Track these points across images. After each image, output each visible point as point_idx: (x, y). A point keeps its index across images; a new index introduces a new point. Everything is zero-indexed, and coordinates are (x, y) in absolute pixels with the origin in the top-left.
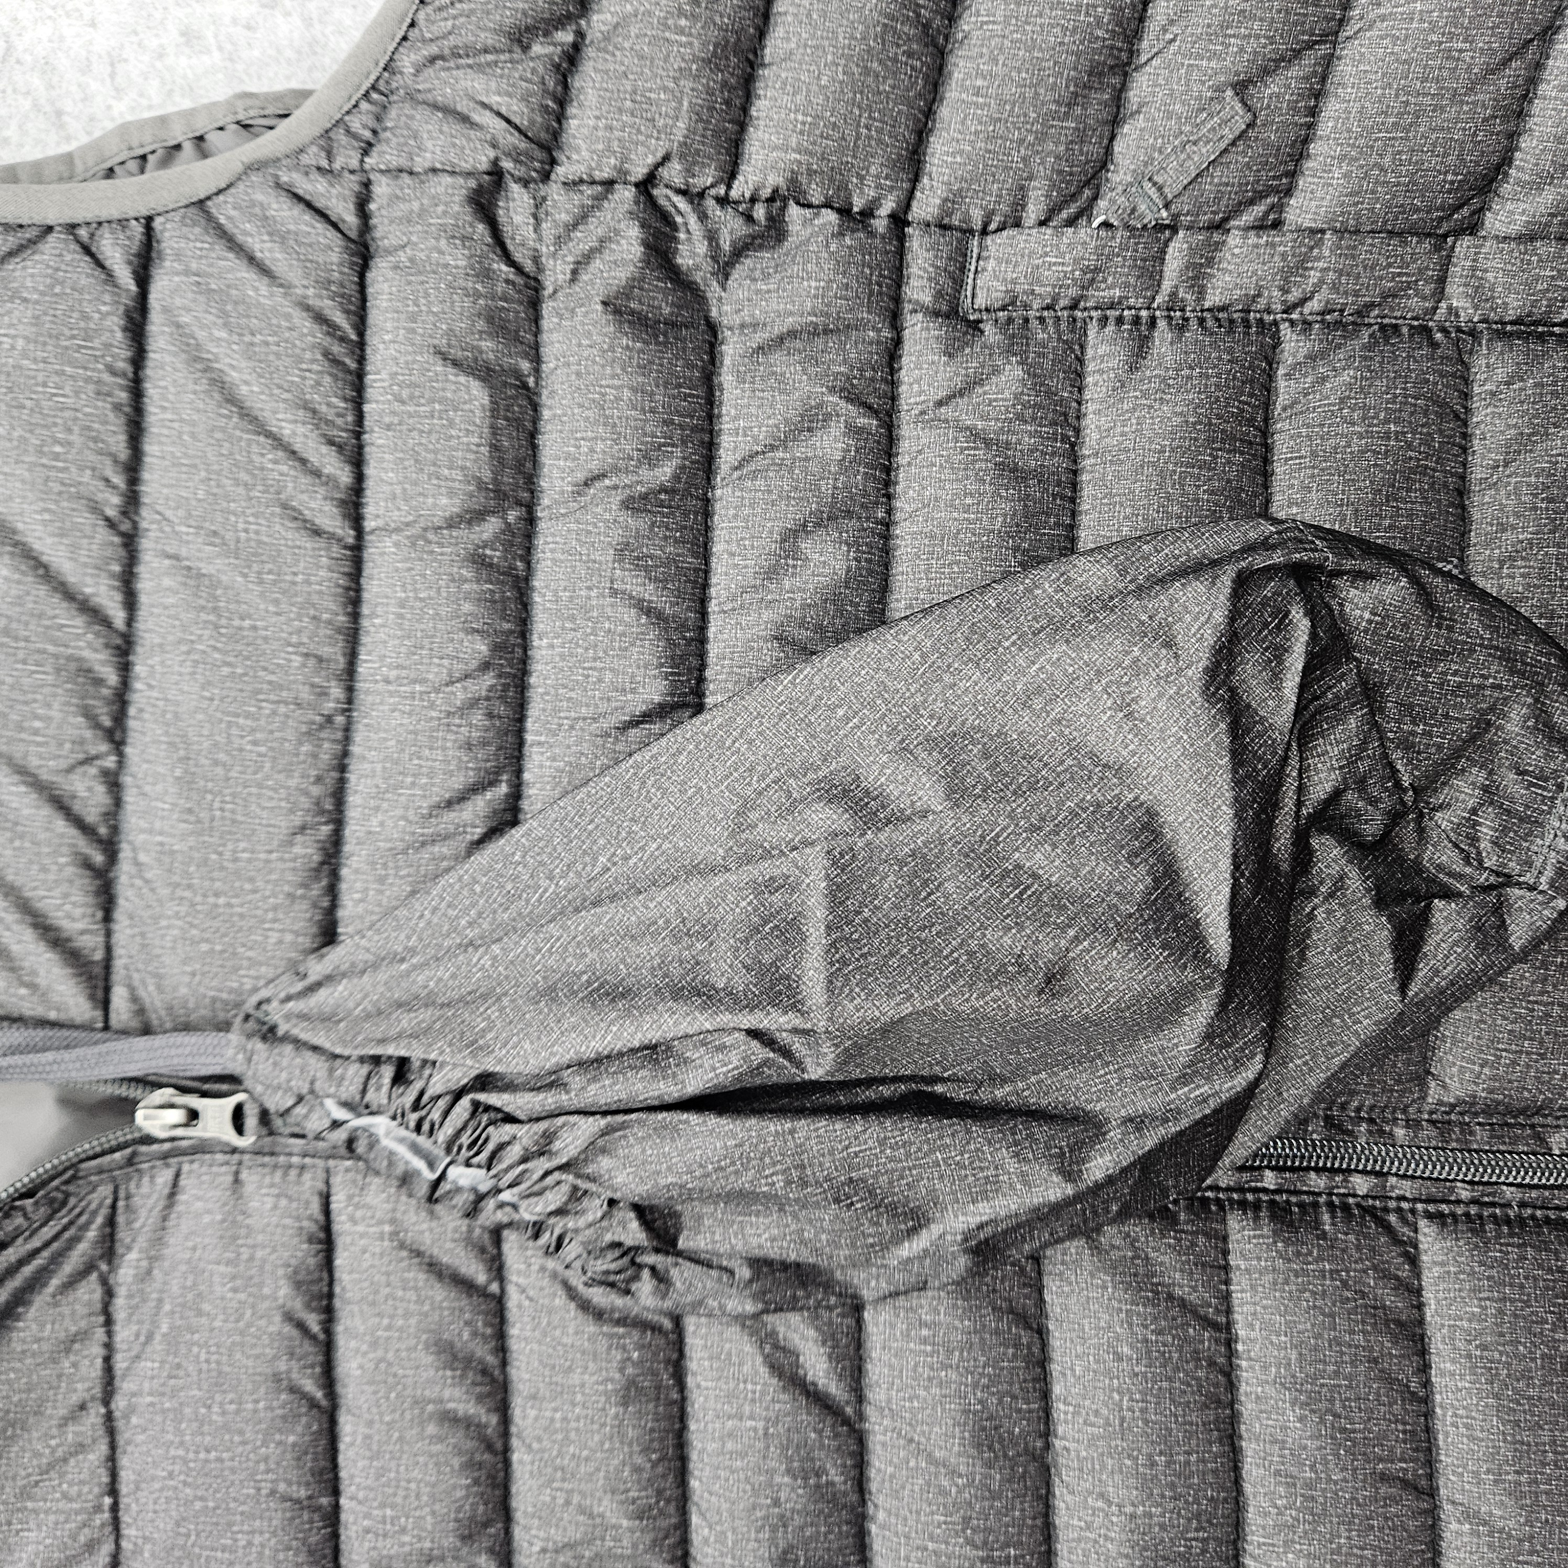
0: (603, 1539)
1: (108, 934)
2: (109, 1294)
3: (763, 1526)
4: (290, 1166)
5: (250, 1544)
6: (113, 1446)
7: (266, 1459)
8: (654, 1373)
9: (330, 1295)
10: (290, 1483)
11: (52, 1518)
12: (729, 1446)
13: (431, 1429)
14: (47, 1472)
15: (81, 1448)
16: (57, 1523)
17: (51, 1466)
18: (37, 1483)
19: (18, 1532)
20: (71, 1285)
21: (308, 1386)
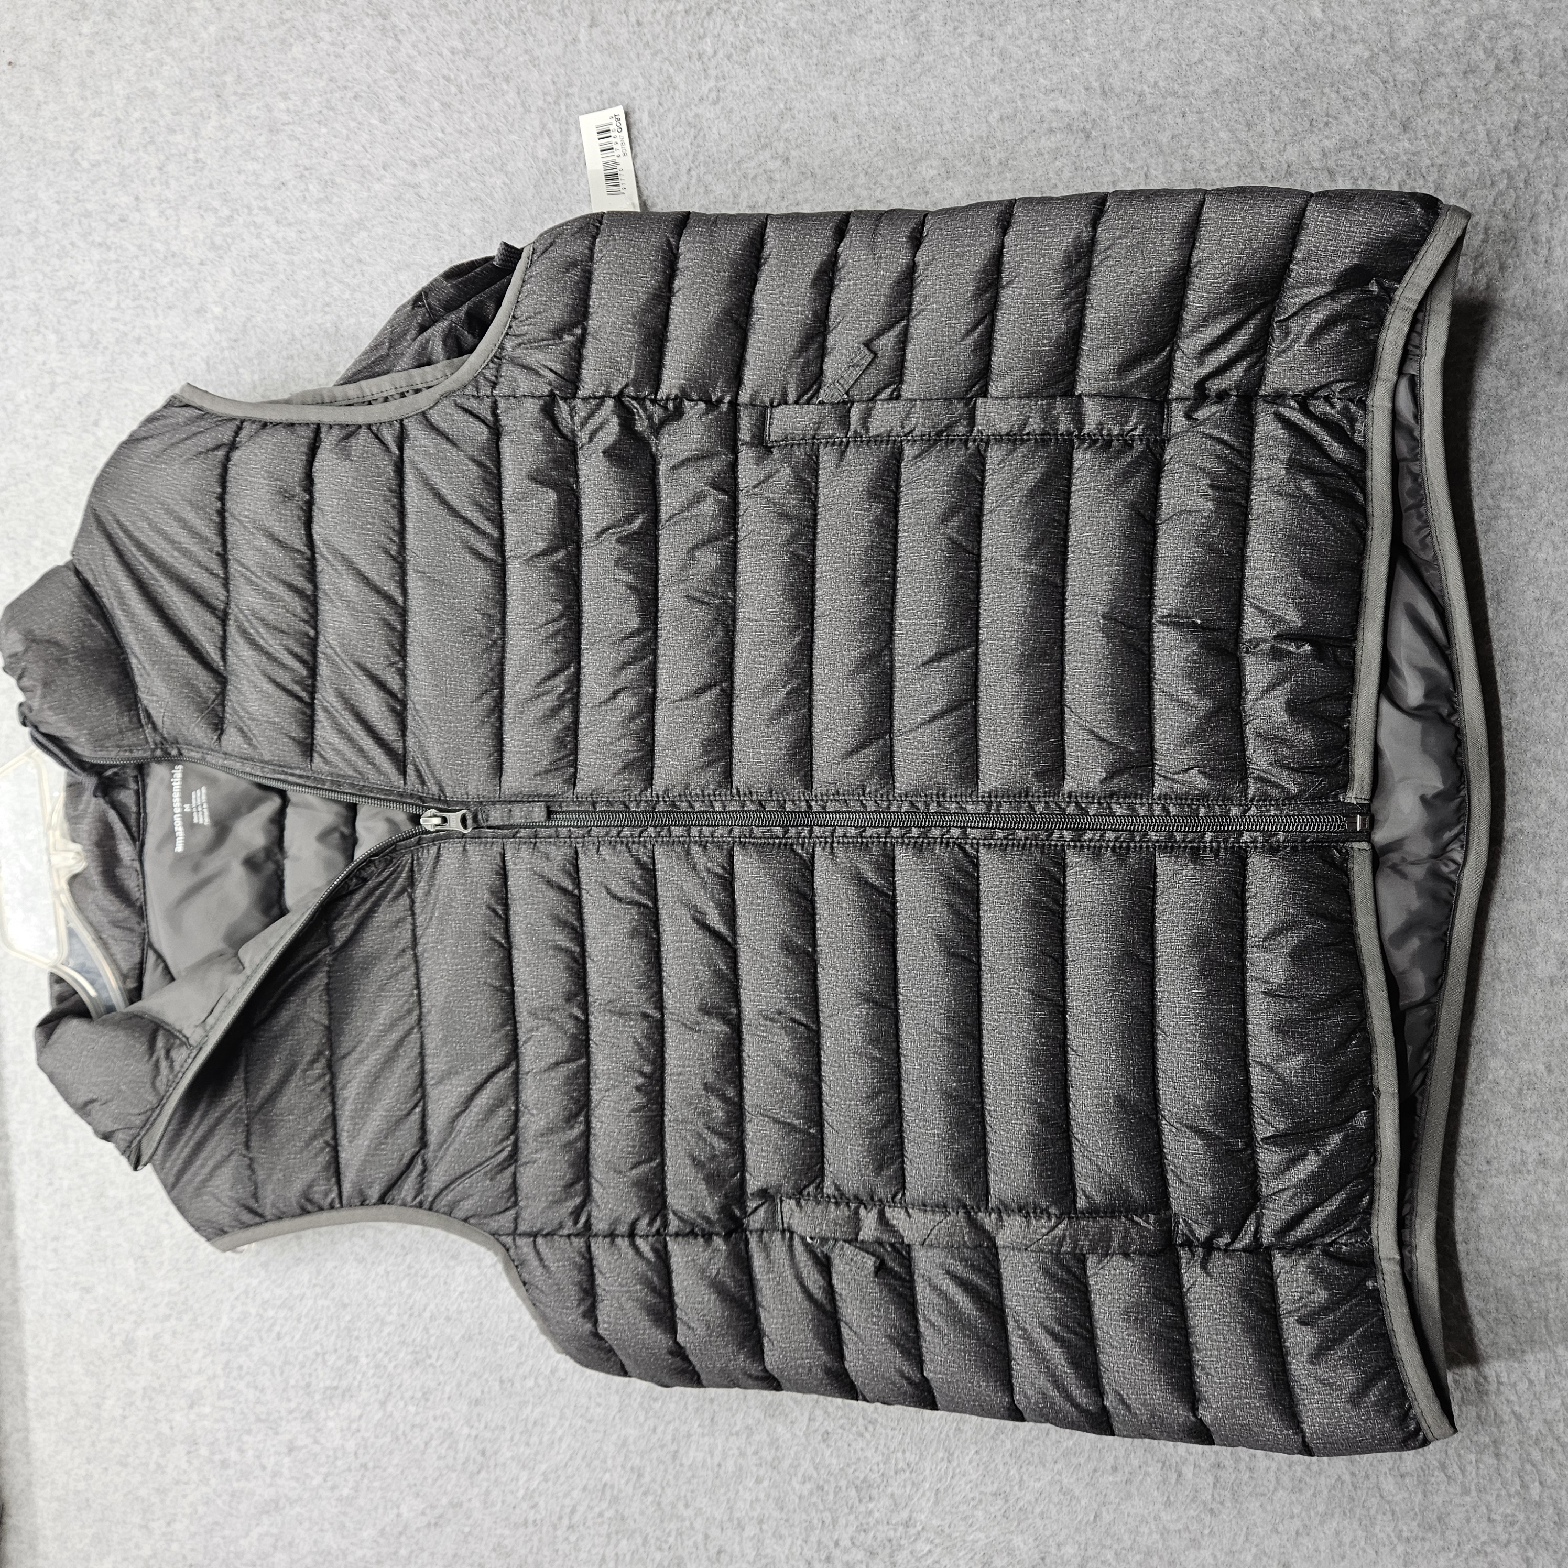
0: (625, 998)
1: (404, 742)
2: (413, 902)
3: (692, 988)
4: (487, 842)
5: (477, 1004)
6: (417, 968)
7: (482, 968)
8: (646, 925)
9: (507, 897)
10: (492, 979)
11: (393, 999)
12: (677, 954)
13: (551, 953)
14: (390, 979)
15: (404, 969)
16: (395, 1001)
17: (391, 977)
18: (386, 984)
19: (379, 1006)
20: (396, 898)
21: (499, 937)
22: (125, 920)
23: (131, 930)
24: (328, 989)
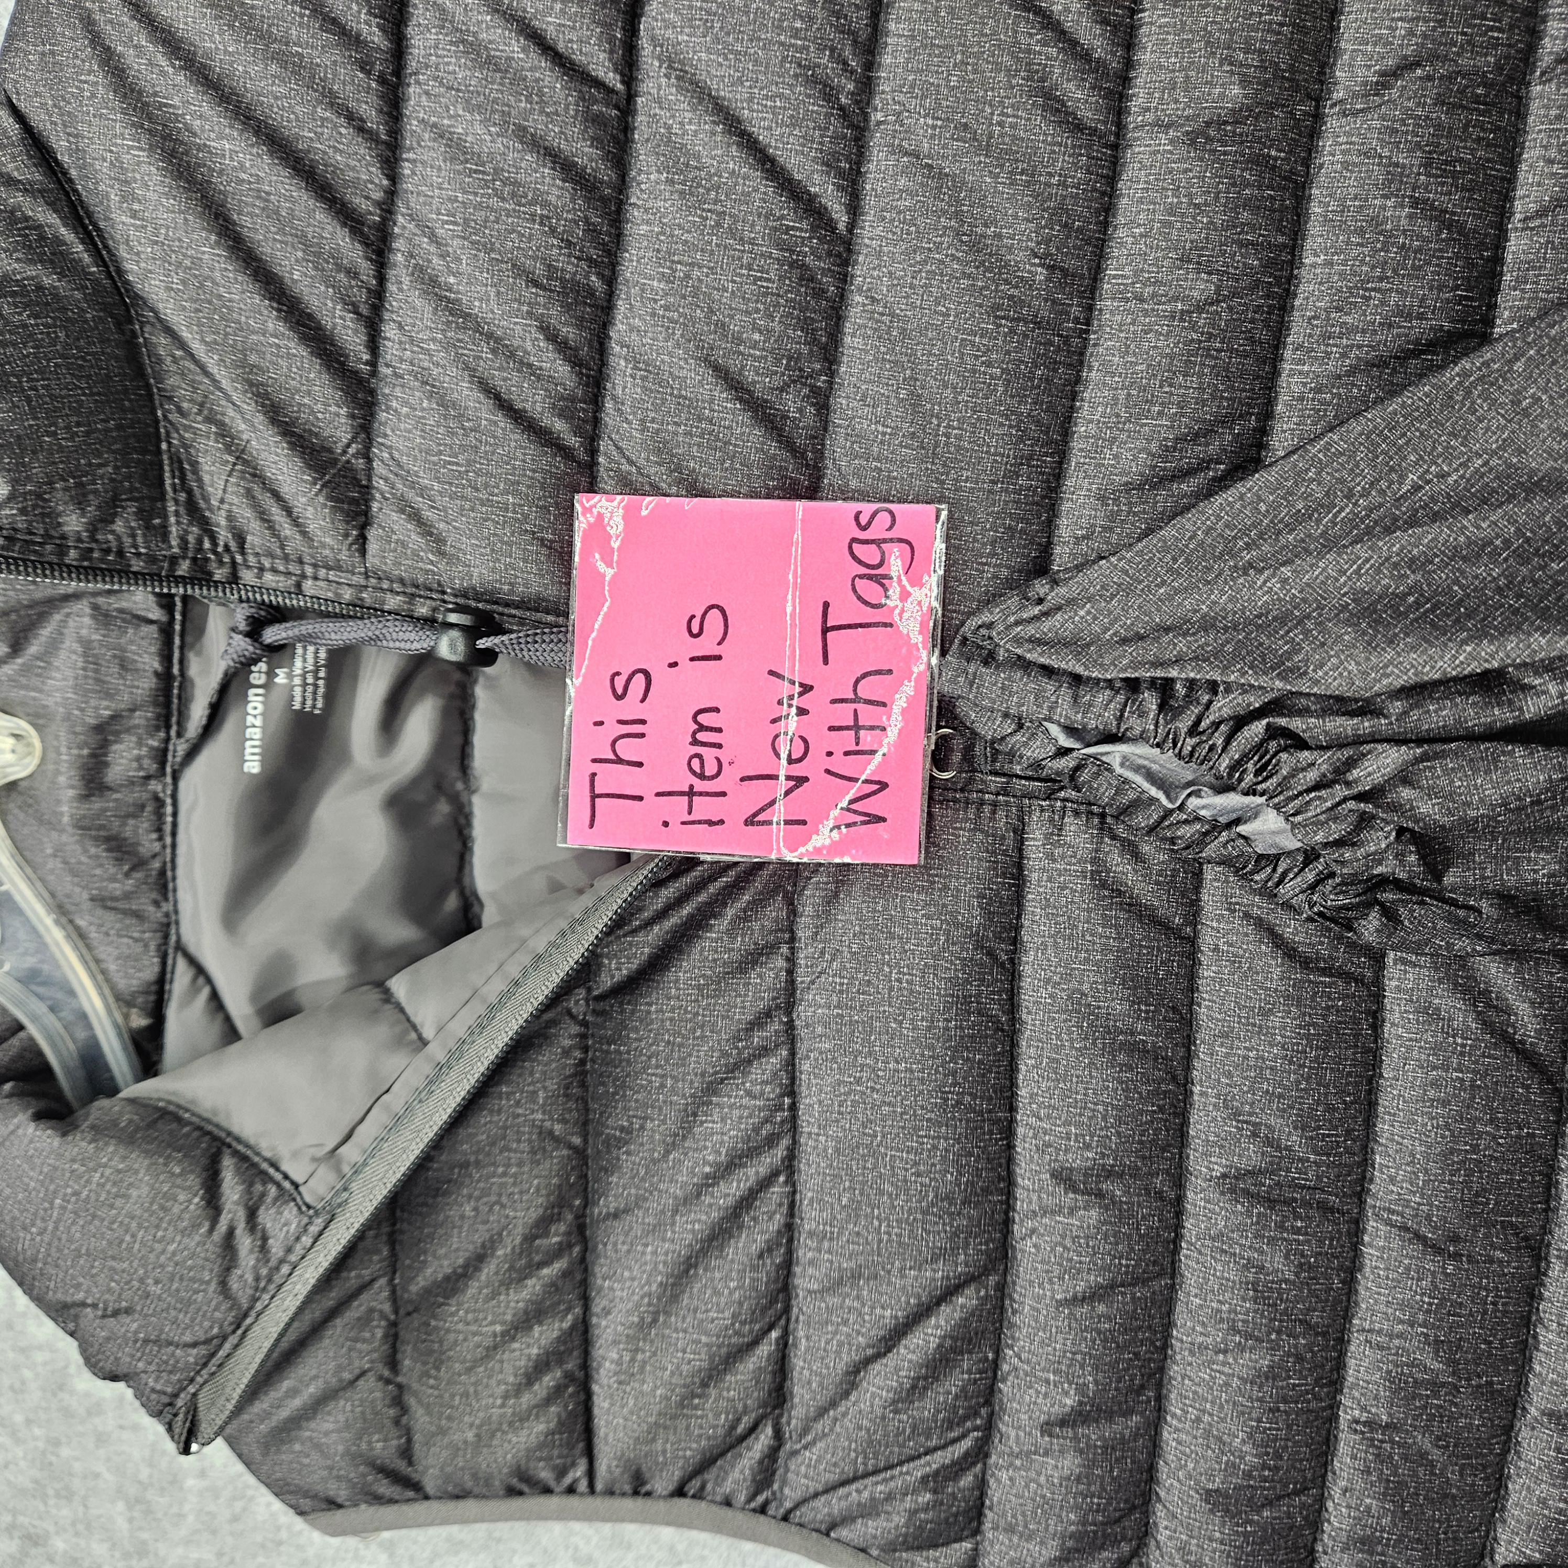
0: (1288, 1170)
2: (793, 913)
3: (1459, 1170)
4: (982, 803)
5: (935, 1147)
6: (793, 1053)
7: (954, 1073)
8: (1356, 1021)
9: (1018, 928)
10: (974, 1096)
11: (736, 1113)
12: (1431, 1093)
13: (1122, 1058)
14: (733, 1071)
15: (765, 1051)
16: (741, 1118)
17: (736, 1066)
18: (722, 1080)
19: (702, 1123)
20: (758, 904)
21: (995, 1009)
22: (127, 896)
23: (138, 915)
24: (581, 1074)
